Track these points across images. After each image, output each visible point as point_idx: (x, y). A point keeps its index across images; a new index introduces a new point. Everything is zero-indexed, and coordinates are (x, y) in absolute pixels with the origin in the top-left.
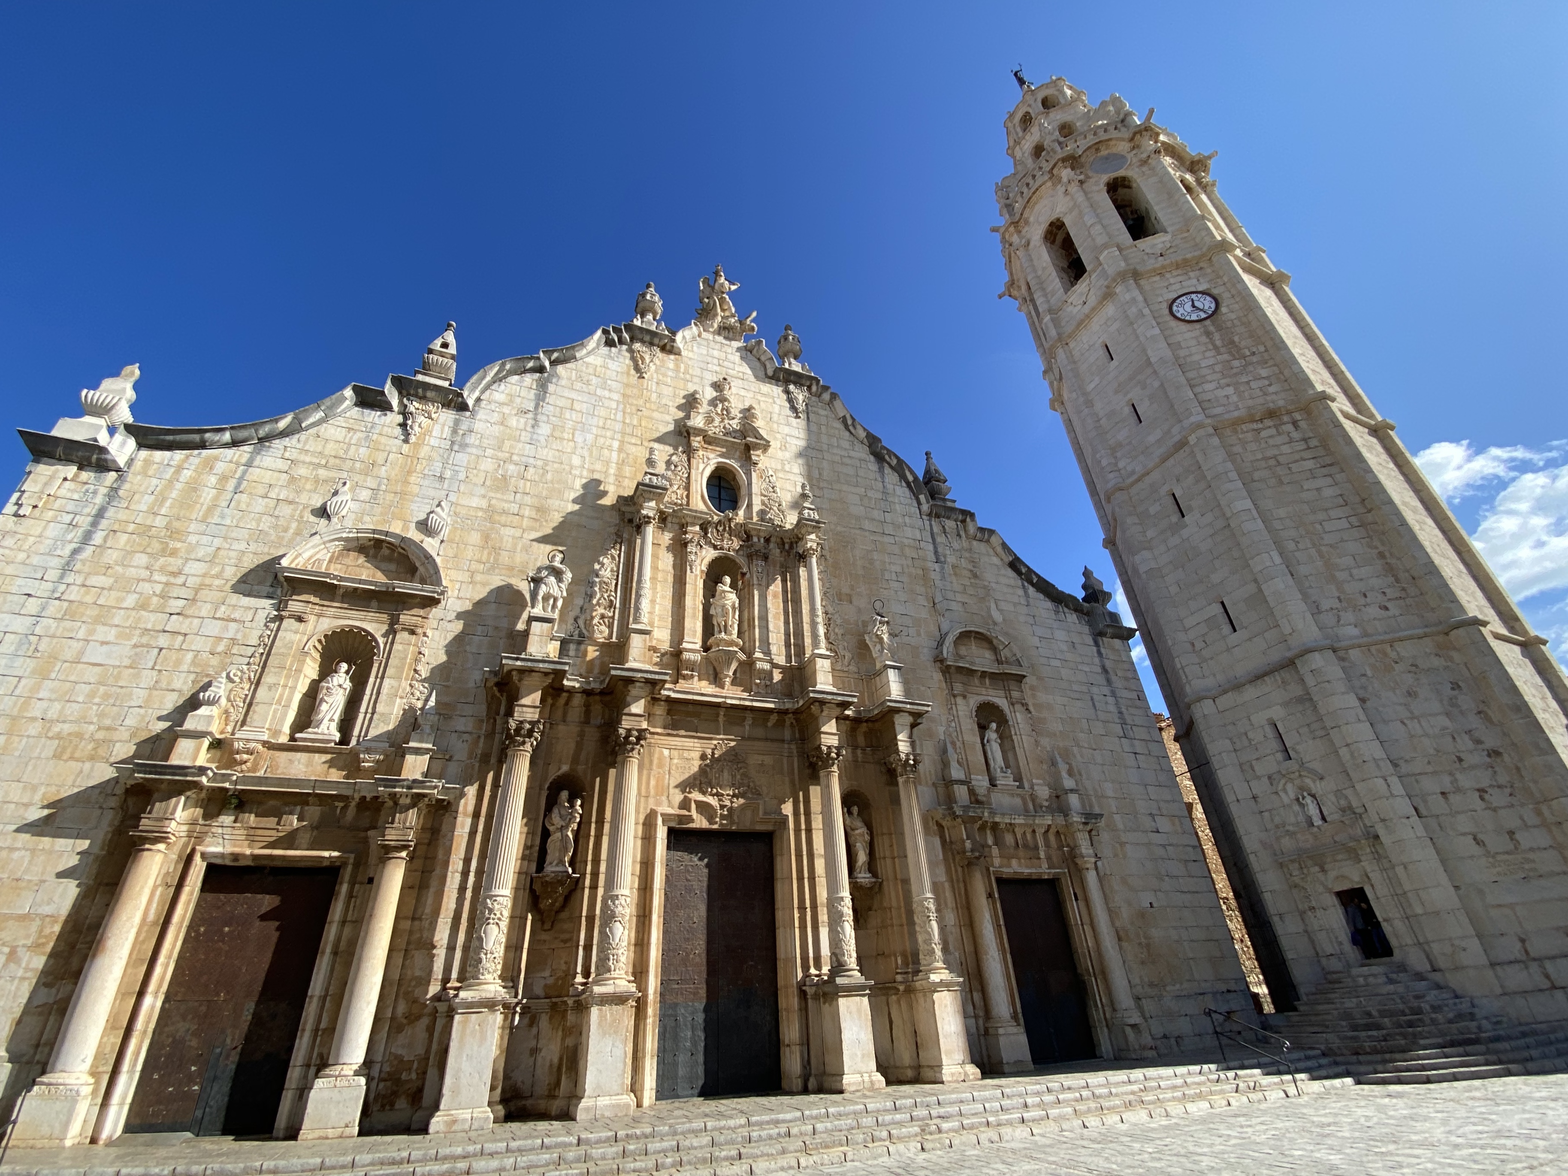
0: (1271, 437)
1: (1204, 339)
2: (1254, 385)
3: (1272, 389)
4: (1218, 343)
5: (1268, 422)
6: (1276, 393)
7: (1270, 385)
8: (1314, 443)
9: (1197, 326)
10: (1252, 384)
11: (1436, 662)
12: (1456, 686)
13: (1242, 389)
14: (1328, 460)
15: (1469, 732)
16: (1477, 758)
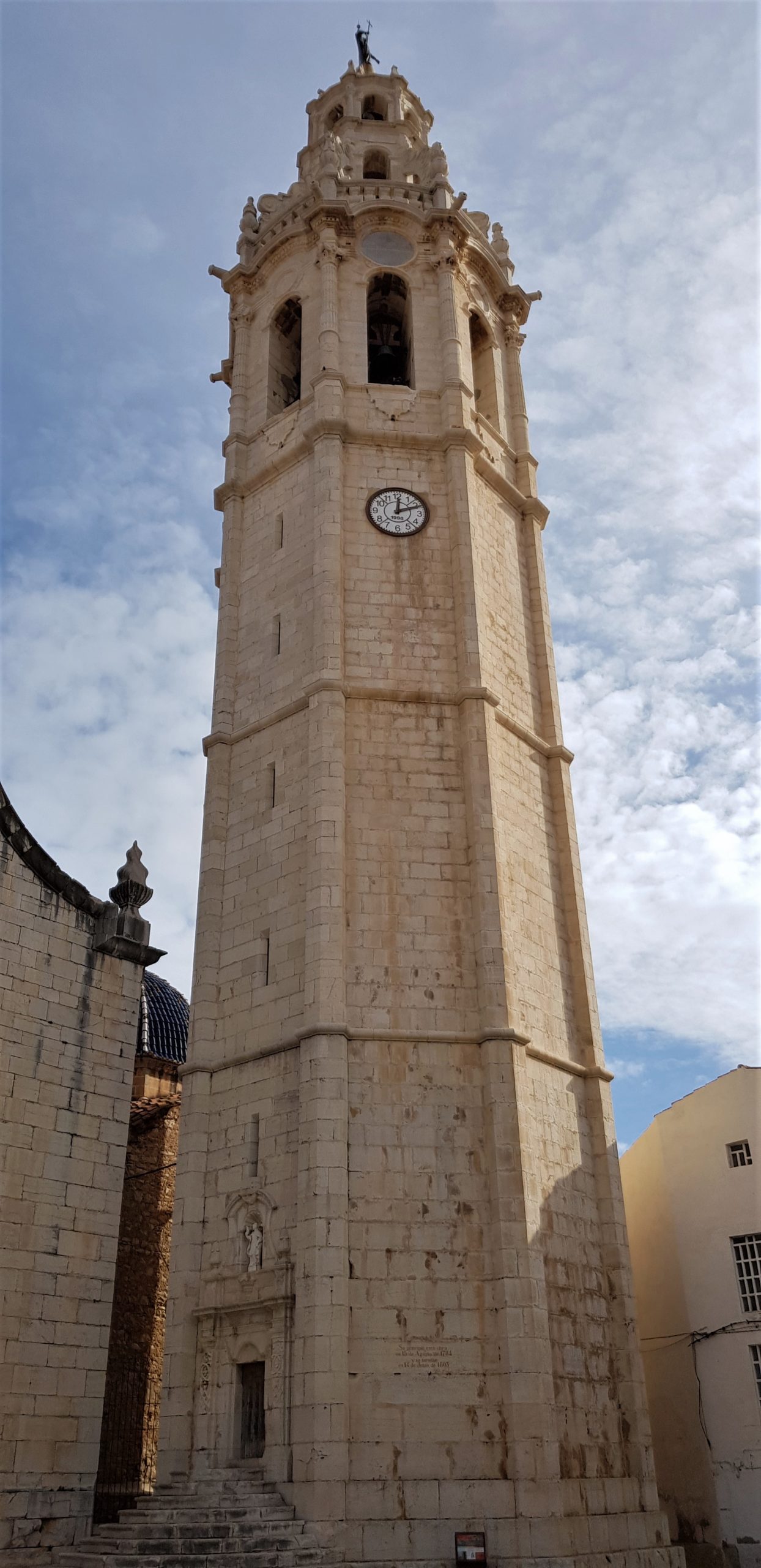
0: (406, 729)
1: (390, 564)
2: (419, 651)
3: (436, 664)
4: (404, 576)
5: (412, 709)
6: (437, 672)
7: (436, 658)
8: (450, 753)
9: (390, 541)
10: (417, 647)
11: (453, 1079)
12: (461, 1115)
13: (403, 651)
14: (455, 782)
15: (449, 1177)
16: (444, 1212)
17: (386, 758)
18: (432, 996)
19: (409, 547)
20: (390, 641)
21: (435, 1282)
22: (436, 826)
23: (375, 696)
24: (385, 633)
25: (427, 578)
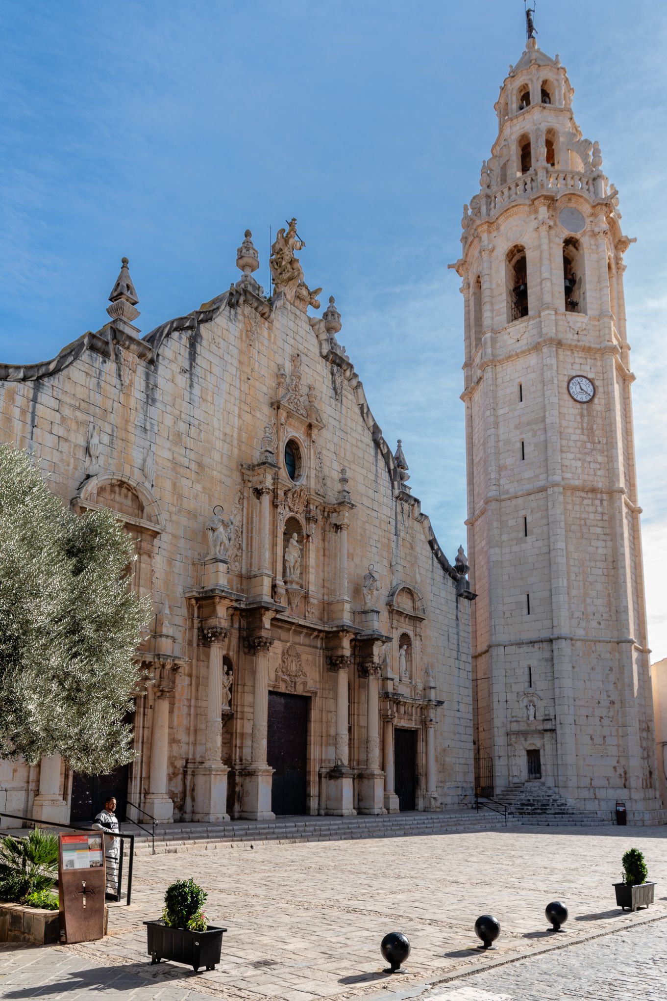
0: (588, 505)
1: (578, 417)
2: (593, 465)
3: (600, 473)
4: (585, 425)
5: (590, 495)
6: (600, 476)
7: (599, 469)
8: (606, 517)
9: (578, 405)
10: (592, 464)
11: (608, 656)
12: (611, 669)
13: (585, 465)
14: (608, 531)
15: (607, 691)
16: (605, 703)
17: (581, 519)
18: (600, 624)
19: (587, 409)
20: (580, 460)
21: (603, 727)
22: (601, 551)
23: (575, 489)
24: (579, 456)
25: (595, 426)
